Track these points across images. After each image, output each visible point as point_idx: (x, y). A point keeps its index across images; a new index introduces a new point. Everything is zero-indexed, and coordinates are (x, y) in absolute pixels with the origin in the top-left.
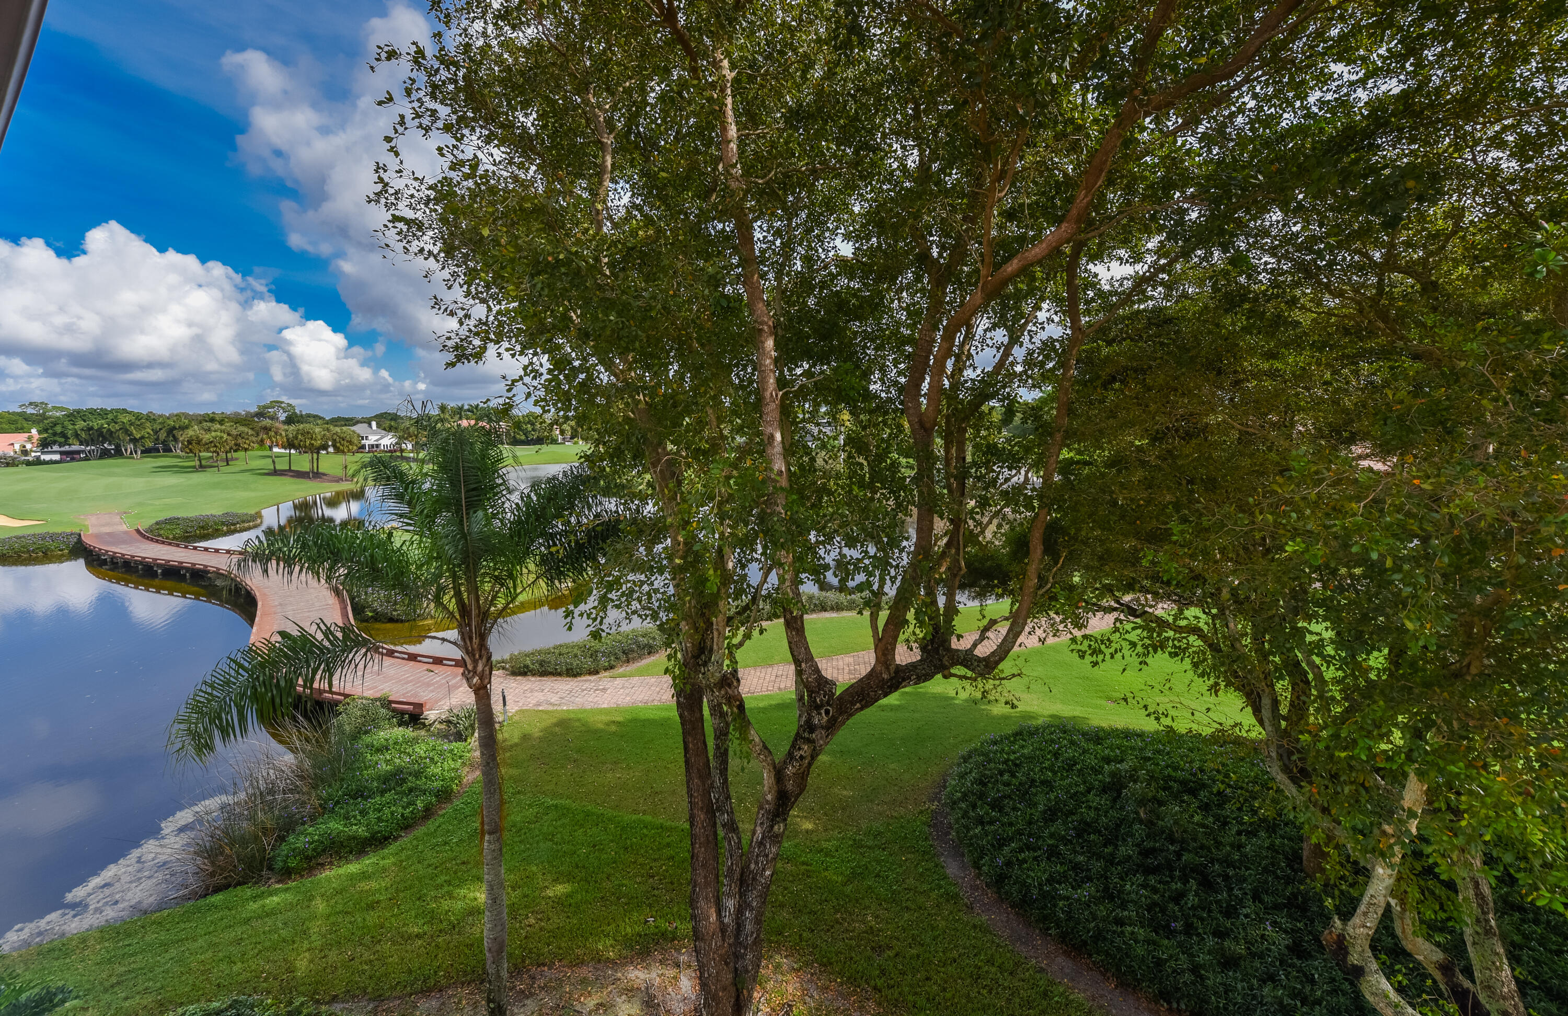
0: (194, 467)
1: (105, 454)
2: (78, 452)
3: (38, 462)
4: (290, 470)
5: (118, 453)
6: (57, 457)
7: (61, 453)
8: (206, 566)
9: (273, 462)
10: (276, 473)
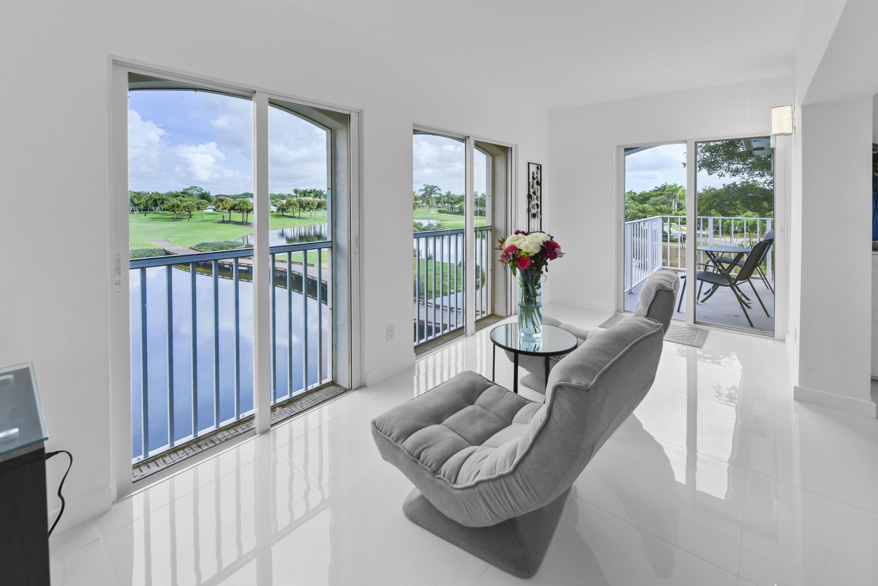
0: (172, 218)
4: (230, 221)
9: (223, 216)
10: (224, 222)
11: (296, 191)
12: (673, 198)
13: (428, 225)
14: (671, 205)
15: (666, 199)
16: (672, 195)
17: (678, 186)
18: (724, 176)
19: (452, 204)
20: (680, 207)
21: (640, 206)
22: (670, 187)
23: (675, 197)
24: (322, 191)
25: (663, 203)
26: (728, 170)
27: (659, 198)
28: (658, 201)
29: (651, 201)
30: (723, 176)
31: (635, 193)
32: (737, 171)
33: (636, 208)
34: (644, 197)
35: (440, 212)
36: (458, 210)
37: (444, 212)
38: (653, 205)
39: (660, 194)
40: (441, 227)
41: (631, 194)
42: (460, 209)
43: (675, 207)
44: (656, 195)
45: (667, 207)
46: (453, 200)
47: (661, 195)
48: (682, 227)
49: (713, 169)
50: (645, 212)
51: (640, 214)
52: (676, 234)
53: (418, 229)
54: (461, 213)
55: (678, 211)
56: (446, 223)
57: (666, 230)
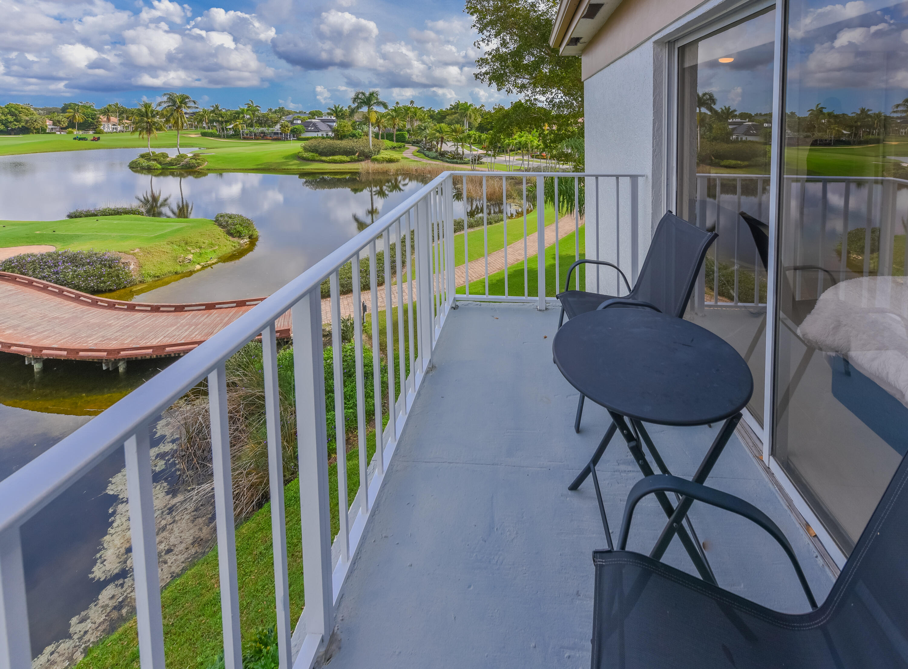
12: (465, 117)
13: (178, 156)
14: (463, 124)
15: (459, 117)
16: (464, 114)
17: (468, 105)
18: (512, 92)
19: (222, 123)
20: (471, 126)
21: (437, 126)
22: (463, 105)
25: (457, 123)
26: (515, 85)
27: (454, 116)
28: (453, 119)
29: (447, 120)
30: (510, 92)
31: (433, 112)
32: (523, 87)
33: (435, 128)
34: (441, 116)
35: (204, 135)
36: (232, 132)
37: (212, 135)
38: (449, 124)
40: (199, 159)
41: (430, 113)
42: (235, 131)
43: (466, 127)
44: (451, 114)
45: (460, 126)
46: (223, 117)
47: (455, 113)
48: (473, 147)
49: (501, 83)
50: (442, 132)
51: (438, 134)
52: (468, 155)
53: (160, 163)
54: (236, 135)
55: (469, 130)
56: (213, 152)
57: (460, 150)
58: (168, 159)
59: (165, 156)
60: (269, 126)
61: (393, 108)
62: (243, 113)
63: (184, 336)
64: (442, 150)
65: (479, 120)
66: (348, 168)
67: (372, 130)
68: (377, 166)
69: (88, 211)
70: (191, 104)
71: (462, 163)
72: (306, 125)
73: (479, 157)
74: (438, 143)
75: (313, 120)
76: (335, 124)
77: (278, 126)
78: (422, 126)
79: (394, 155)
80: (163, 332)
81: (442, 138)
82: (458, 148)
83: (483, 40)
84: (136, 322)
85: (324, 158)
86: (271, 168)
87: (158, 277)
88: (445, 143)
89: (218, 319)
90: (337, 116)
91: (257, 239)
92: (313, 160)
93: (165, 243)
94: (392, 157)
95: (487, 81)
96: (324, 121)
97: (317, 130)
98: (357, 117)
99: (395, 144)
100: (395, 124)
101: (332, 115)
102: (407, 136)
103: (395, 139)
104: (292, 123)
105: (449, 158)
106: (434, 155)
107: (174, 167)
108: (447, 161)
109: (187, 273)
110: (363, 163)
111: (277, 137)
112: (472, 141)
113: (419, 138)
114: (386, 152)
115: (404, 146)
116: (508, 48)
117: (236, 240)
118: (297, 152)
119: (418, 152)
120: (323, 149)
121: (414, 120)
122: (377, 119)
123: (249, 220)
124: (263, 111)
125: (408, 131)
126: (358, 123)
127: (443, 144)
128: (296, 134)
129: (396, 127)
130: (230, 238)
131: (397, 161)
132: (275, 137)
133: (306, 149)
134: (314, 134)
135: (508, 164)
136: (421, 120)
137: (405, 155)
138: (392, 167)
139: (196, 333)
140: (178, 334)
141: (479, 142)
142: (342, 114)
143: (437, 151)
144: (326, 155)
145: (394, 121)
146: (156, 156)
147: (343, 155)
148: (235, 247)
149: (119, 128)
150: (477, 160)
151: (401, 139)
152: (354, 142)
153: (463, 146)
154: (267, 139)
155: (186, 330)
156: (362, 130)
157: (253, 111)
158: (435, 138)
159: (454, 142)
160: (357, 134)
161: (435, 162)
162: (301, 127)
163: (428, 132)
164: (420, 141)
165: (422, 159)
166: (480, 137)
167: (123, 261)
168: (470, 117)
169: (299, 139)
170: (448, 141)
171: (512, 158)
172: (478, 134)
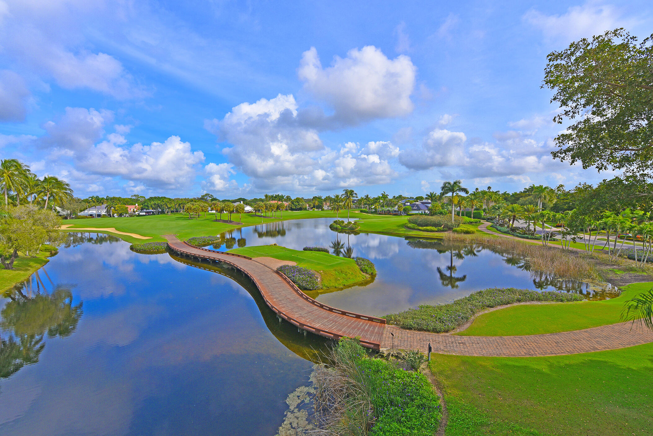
0: (188, 218)
1: (159, 213)
2: (150, 212)
3: (139, 215)
4: (221, 219)
5: (163, 212)
6: (144, 214)
7: (146, 212)
8: (215, 258)
9: (216, 216)
10: (216, 220)
11: (266, 196)
12: (539, 199)
13: (348, 223)
14: (537, 205)
15: (533, 199)
16: (538, 195)
17: (544, 187)
19: (369, 205)
20: (545, 206)
21: (510, 206)
22: (537, 188)
23: (540, 197)
24: (283, 195)
25: (530, 203)
27: (527, 198)
28: (527, 201)
29: (520, 201)
30: (603, 169)
31: (508, 194)
32: (626, 160)
33: (508, 208)
34: (515, 198)
35: (361, 211)
36: (374, 210)
37: (365, 212)
38: (522, 205)
39: (528, 194)
40: (356, 225)
41: (505, 195)
43: (540, 206)
44: (525, 196)
45: (534, 207)
46: (370, 202)
48: (545, 225)
49: (590, 159)
50: (515, 212)
51: (510, 213)
52: (540, 232)
53: (341, 226)
54: (376, 212)
55: (543, 210)
56: (363, 221)
57: (532, 228)
58: (344, 224)
59: (343, 222)
60: (392, 207)
61: (473, 193)
62: (379, 199)
63: (329, 327)
64: (514, 226)
65: (555, 201)
66: (435, 235)
67: (454, 209)
68: (456, 235)
69: (310, 248)
70: (354, 195)
71: (533, 239)
72: (412, 205)
73: (552, 234)
74: (510, 221)
75: (417, 203)
76: (430, 205)
77: (397, 207)
78: (496, 206)
79: (471, 228)
80: (321, 321)
81: (514, 216)
82: (529, 225)
83: (566, 113)
84: (313, 311)
85: (420, 228)
86: (390, 232)
87: (328, 287)
88: (517, 220)
89: (346, 322)
90: (432, 200)
91: (375, 276)
92: (414, 229)
93: (333, 270)
94: (469, 230)
95: (568, 159)
96: (423, 203)
97: (419, 209)
98: (445, 201)
99: (472, 220)
100: (473, 205)
101: (429, 199)
102: (483, 214)
103: (472, 216)
104: (405, 205)
105: (520, 233)
106: (506, 230)
107: (346, 228)
108: (517, 236)
109: (340, 288)
110: (446, 233)
111: (396, 214)
112: (545, 220)
113: (493, 216)
114: (464, 225)
115: (480, 222)
116: (603, 116)
117: (364, 274)
118: (405, 223)
119: (491, 227)
120: (420, 222)
121: (490, 202)
122: (459, 201)
123: (372, 264)
124: (390, 197)
125: (484, 210)
126: (446, 204)
127: (515, 221)
128: (406, 212)
129: (474, 207)
130: (362, 273)
131: (473, 233)
132: (395, 213)
133: (410, 221)
134: (417, 212)
135: (587, 243)
136: (495, 202)
137: (479, 229)
138: (468, 237)
139: (335, 327)
140: (327, 324)
141: (554, 221)
142: (435, 198)
143: (508, 227)
144: (422, 226)
145: (472, 203)
146: (340, 222)
147: (433, 226)
148: (363, 278)
149: (330, 208)
150: (550, 236)
151: (477, 216)
152: (441, 218)
153: (535, 224)
154: (390, 214)
155: (331, 324)
156: (448, 209)
157: (384, 196)
158: (507, 216)
159: (526, 220)
160: (443, 212)
161: (505, 236)
162: (409, 207)
163: (501, 211)
164: (494, 218)
165: (494, 233)
166: (554, 216)
167: (316, 276)
168: (545, 198)
169: (408, 215)
170: (520, 219)
171: (593, 238)
172: (552, 213)
